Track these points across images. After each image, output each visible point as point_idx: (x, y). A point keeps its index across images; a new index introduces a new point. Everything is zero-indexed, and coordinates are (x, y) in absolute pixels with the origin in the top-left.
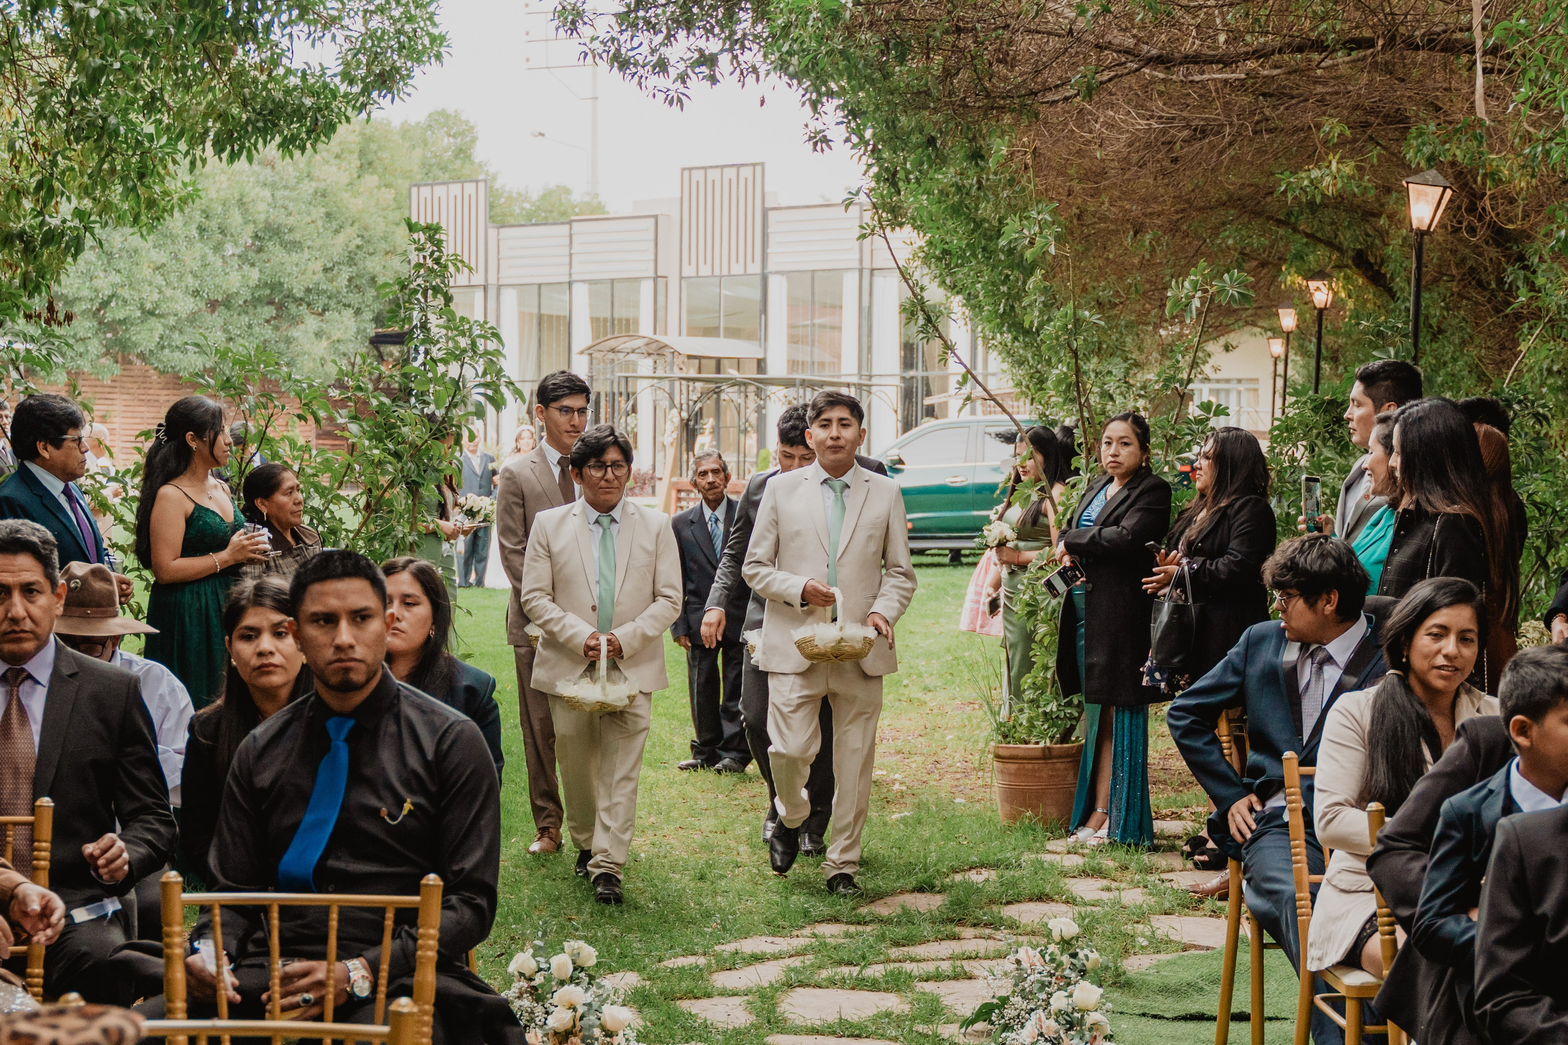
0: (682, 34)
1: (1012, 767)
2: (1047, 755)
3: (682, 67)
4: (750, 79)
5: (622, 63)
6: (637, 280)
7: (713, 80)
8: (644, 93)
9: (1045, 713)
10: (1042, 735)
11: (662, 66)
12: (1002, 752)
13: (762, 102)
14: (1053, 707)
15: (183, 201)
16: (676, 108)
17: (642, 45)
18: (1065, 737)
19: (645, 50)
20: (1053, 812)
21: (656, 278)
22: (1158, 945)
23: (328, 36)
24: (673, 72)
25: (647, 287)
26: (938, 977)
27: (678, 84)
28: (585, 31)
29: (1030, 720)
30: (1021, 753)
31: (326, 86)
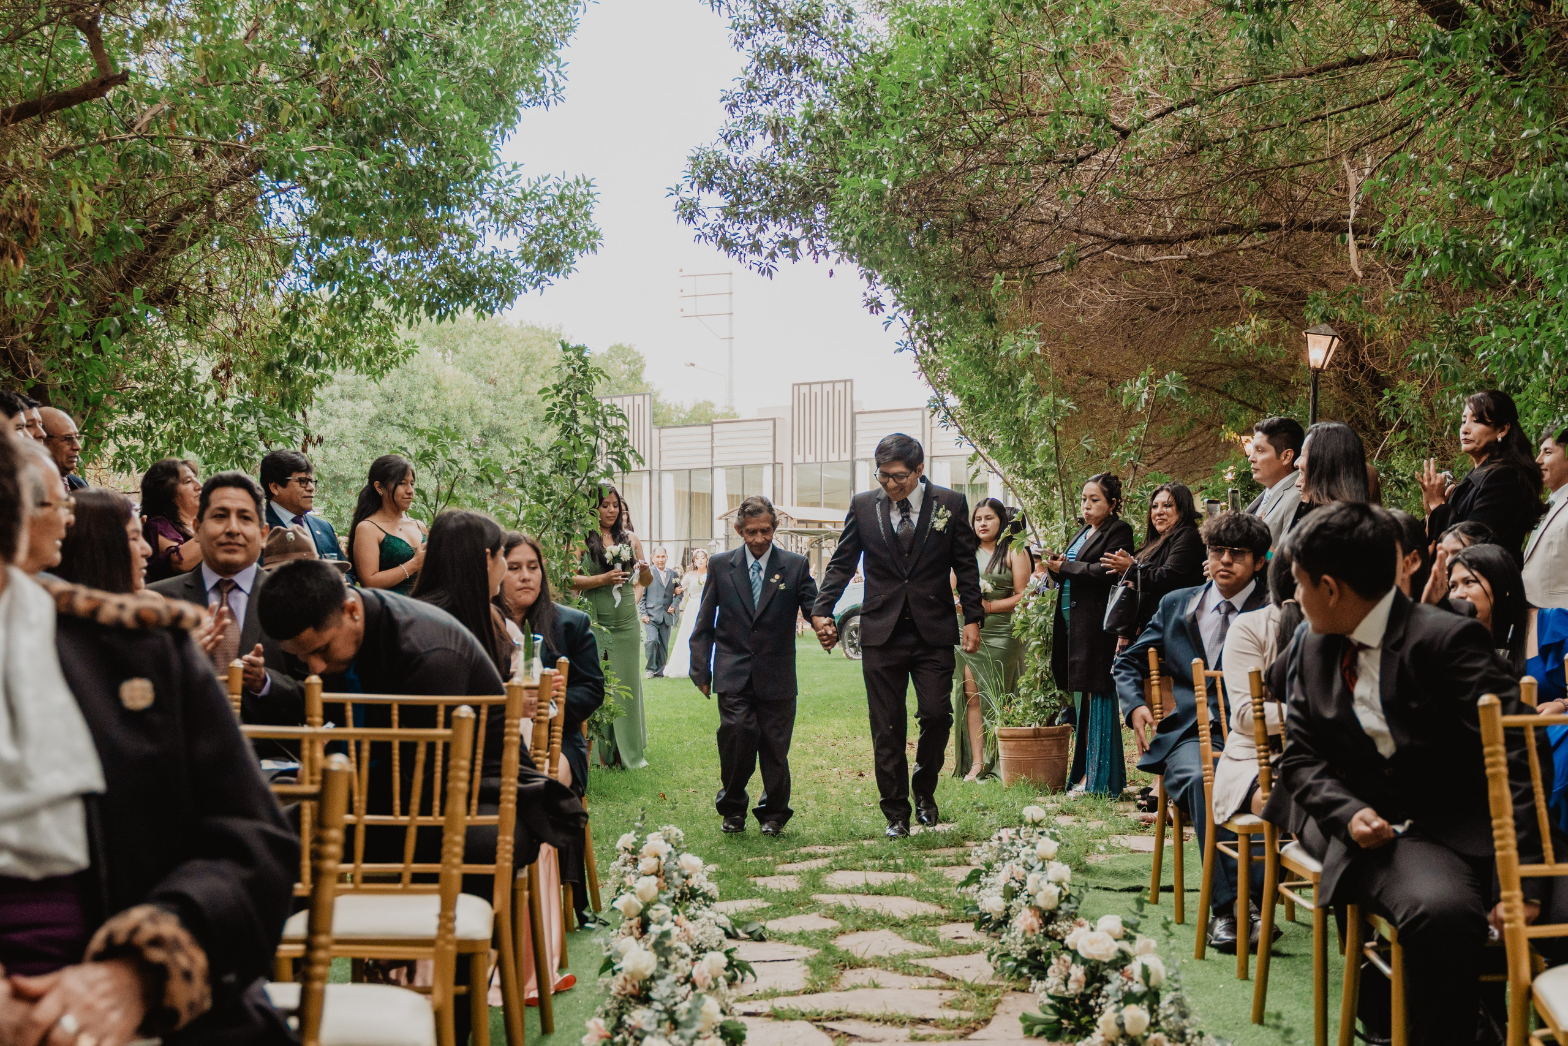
0: (770, 224)
1: (1012, 744)
2: (1037, 735)
3: (771, 246)
4: (821, 256)
5: (728, 245)
6: (761, 465)
7: (795, 258)
8: (743, 265)
9: (1036, 704)
10: (1034, 719)
11: (756, 247)
12: (1004, 733)
13: (831, 274)
14: (1041, 699)
15: (406, 355)
16: (766, 277)
17: (740, 232)
18: (1051, 722)
19: (743, 233)
20: (1041, 777)
21: (774, 465)
22: (1110, 850)
23: (511, 230)
24: (765, 252)
25: (768, 471)
26: (945, 864)
27: (769, 260)
28: (700, 220)
29: (1025, 709)
30: (1017, 733)
31: (509, 266)
